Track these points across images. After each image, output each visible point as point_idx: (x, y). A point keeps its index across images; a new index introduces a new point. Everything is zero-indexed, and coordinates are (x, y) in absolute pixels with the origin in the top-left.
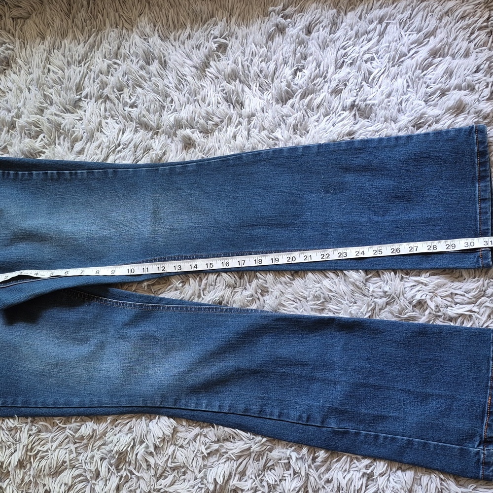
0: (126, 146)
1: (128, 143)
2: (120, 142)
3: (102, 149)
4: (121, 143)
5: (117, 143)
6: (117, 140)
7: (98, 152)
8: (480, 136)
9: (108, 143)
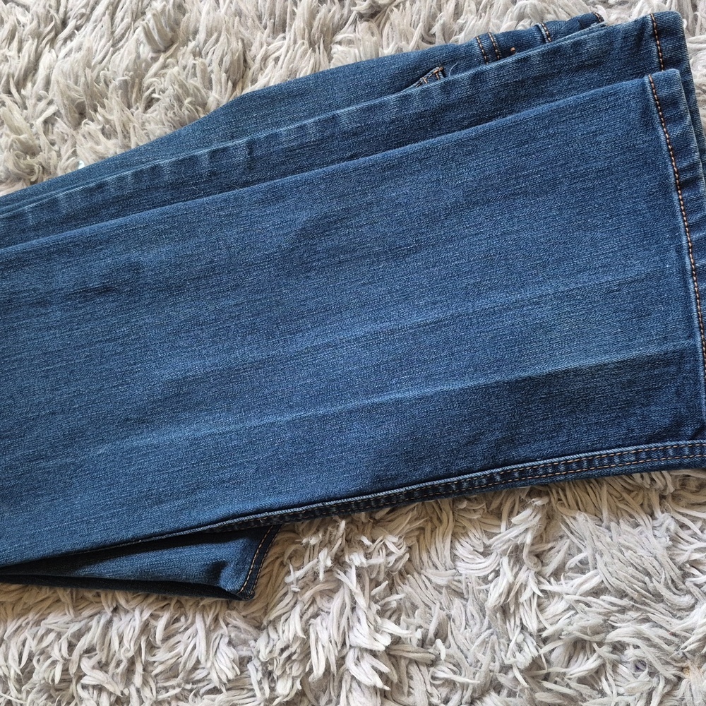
0: (85, 18)
1: (89, 9)
2: (66, 13)
3: (21, 43)
4: (71, 14)
5: (58, 18)
6: (58, 11)
7: (13, 52)
8: (668, 44)
9: (35, 22)
